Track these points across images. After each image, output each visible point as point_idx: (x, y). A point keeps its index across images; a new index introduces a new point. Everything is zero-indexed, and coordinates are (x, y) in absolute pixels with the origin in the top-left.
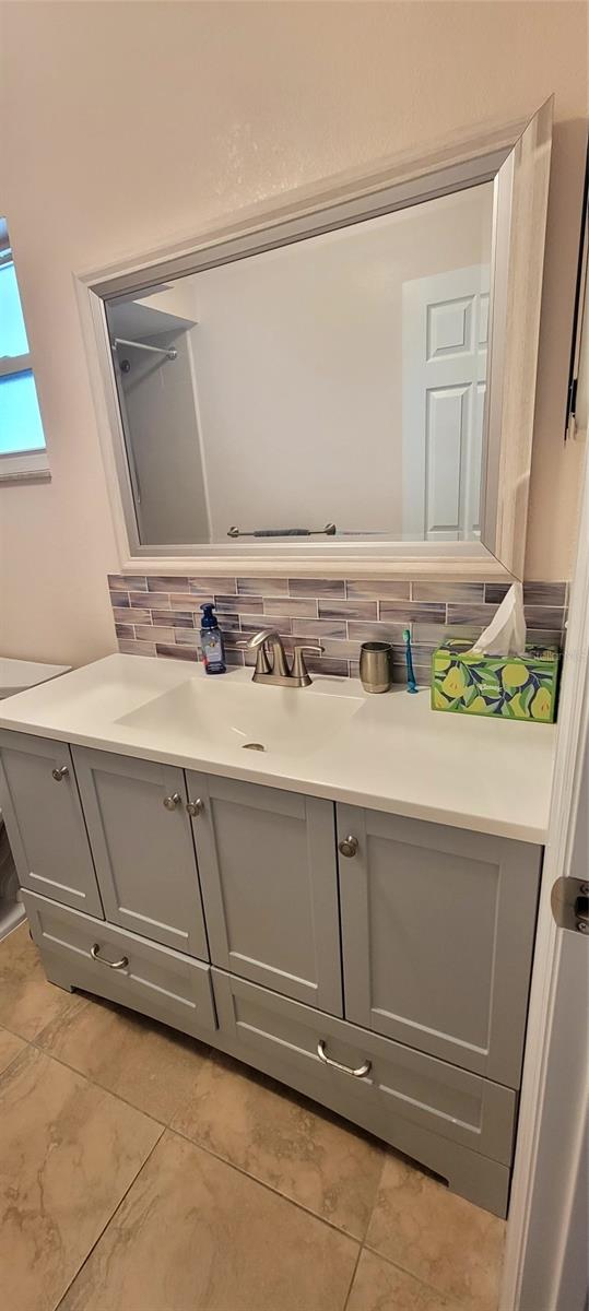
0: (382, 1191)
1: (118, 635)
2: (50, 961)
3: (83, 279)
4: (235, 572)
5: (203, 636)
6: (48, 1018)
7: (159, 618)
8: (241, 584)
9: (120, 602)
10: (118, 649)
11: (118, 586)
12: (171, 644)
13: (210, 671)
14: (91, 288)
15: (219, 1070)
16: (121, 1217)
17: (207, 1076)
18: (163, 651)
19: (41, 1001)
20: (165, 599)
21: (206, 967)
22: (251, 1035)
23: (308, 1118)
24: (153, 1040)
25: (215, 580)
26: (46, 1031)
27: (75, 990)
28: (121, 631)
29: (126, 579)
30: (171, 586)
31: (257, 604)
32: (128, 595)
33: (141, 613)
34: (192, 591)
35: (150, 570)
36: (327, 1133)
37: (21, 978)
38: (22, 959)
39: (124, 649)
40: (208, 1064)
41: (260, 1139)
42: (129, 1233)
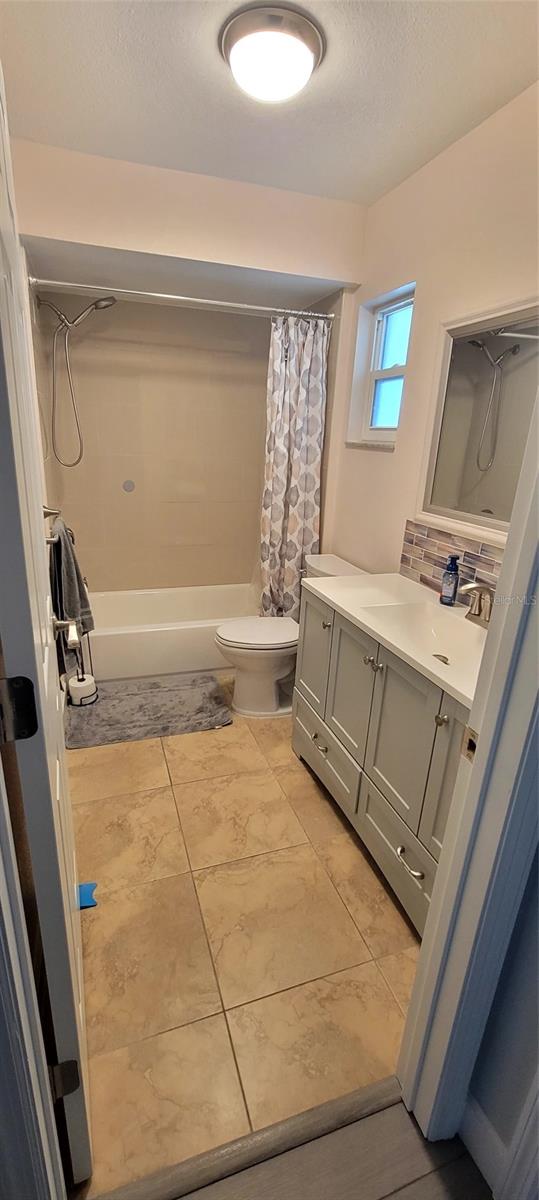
0: (402, 954)
1: (402, 562)
2: (296, 736)
3: (445, 325)
4: (483, 539)
5: (444, 576)
6: (283, 763)
7: (428, 557)
8: (485, 548)
9: (409, 540)
10: (399, 570)
11: (410, 528)
12: (430, 577)
13: (442, 602)
14: (449, 331)
15: (351, 841)
16: (272, 855)
17: (343, 838)
18: (424, 581)
19: (284, 754)
20: (434, 545)
21: (360, 770)
22: (370, 825)
23: (384, 895)
24: (326, 805)
25: (469, 542)
26: (280, 767)
27: (302, 759)
28: (404, 559)
29: (416, 525)
30: (441, 538)
31: (490, 565)
32: (416, 537)
33: (418, 550)
34: (454, 544)
35: (432, 524)
36: (390, 909)
37: (280, 739)
38: (285, 731)
39: (403, 572)
40: (347, 835)
41: (352, 882)
42: (272, 863)
